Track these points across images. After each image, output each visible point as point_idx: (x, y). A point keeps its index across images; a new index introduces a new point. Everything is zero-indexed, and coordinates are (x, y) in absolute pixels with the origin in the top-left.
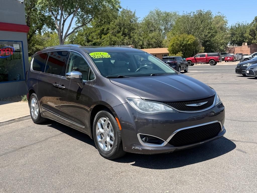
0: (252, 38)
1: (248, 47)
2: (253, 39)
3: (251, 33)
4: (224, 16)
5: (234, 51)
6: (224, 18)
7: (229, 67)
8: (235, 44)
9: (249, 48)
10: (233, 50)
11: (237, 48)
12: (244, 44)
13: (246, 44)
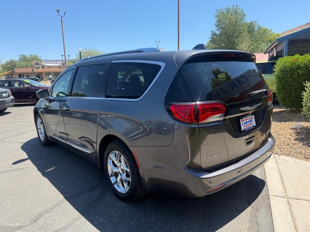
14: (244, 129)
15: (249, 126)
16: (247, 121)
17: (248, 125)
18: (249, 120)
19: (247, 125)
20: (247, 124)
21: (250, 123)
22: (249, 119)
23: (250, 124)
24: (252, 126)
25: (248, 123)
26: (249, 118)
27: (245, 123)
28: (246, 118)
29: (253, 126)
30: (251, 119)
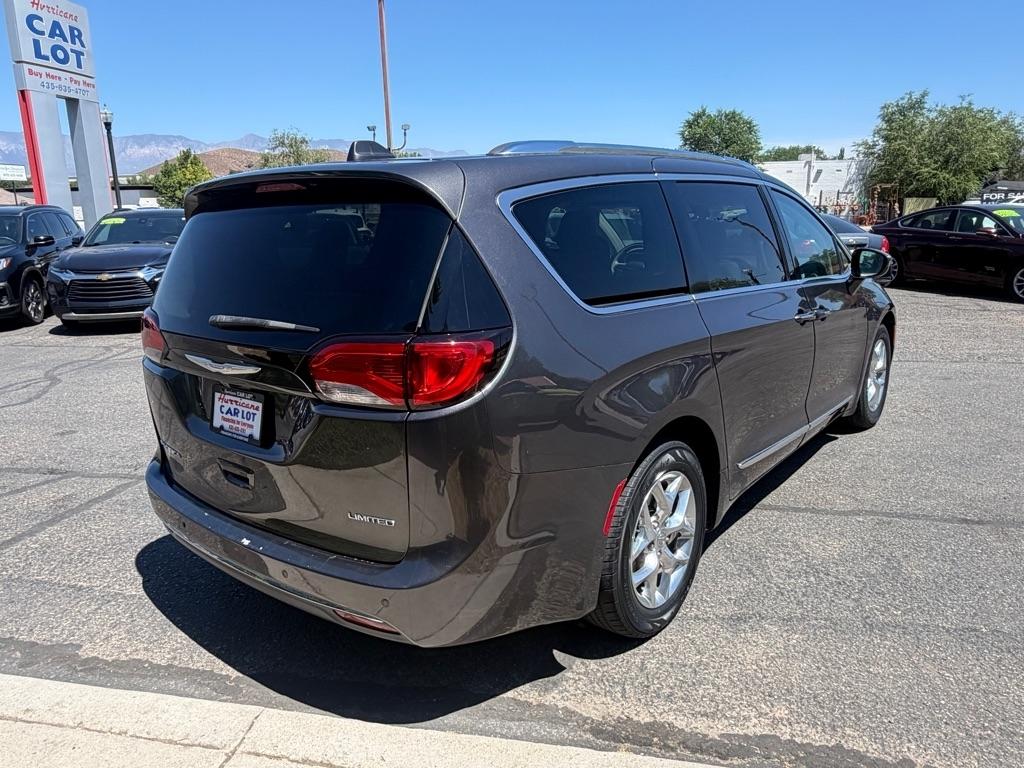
14: (222, 427)
15: (240, 427)
16: (240, 409)
17: (238, 423)
18: (246, 410)
19: (233, 421)
20: (235, 418)
21: (245, 421)
22: (247, 406)
23: (244, 424)
24: (248, 432)
25: (239, 418)
26: (246, 402)
27: (229, 411)
28: (238, 399)
29: (251, 436)
30: (252, 411)
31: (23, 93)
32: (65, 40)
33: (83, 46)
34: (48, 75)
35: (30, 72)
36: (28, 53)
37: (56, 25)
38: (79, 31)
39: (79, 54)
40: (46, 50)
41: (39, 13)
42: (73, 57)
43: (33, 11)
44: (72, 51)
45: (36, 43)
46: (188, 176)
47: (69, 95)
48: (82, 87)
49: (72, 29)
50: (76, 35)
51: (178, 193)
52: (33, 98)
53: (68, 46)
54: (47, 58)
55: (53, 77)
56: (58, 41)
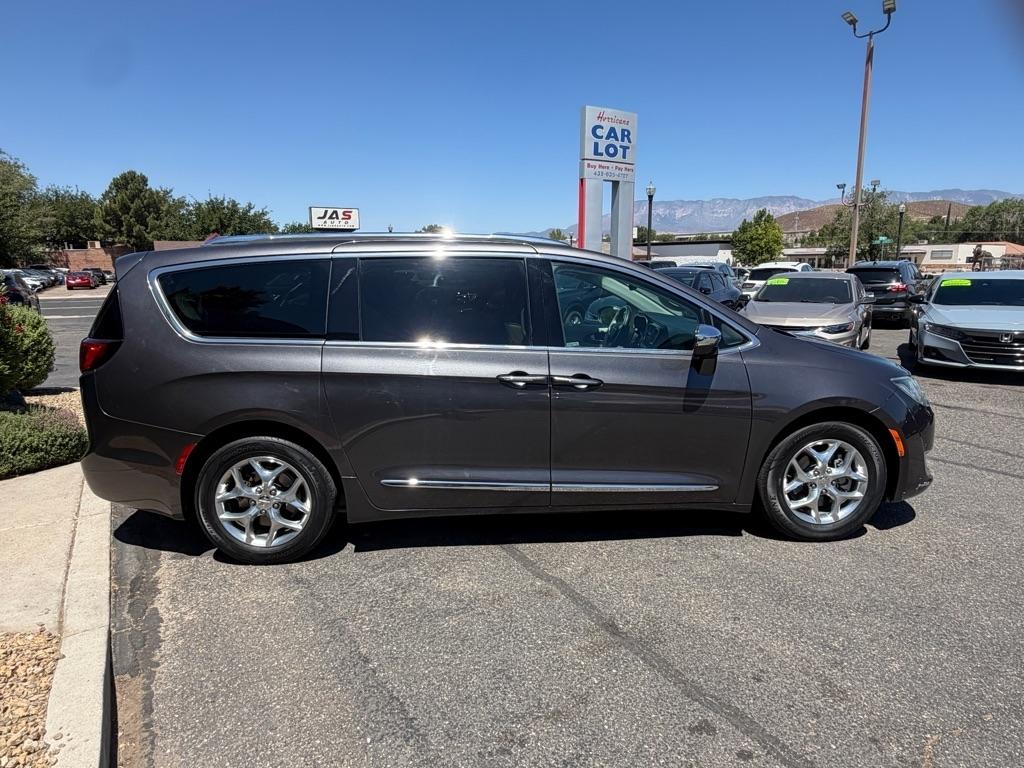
0: (113, 230)
1: (106, 253)
2: (115, 232)
3: (108, 218)
4: (20, 163)
5: (68, 261)
6: (22, 170)
7: (59, 305)
8: (66, 243)
9: (109, 256)
10: (65, 259)
11: (75, 254)
12: (93, 245)
13: (98, 244)
31: (582, 180)
32: (617, 140)
33: (630, 142)
34: (600, 166)
35: (589, 165)
36: (589, 152)
37: (612, 130)
38: (629, 132)
39: (625, 148)
40: (602, 149)
41: (602, 124)
42: (620, 151)
43: (598, 123)
44: (621, 147)
45: (596, 145)
46: (760, 232)
47: (614, 179)
48: (623, 172)
49: (623, 131)
50: (626, 134)
51: (749, 247)
52: (587, 183)
53: (618, 144)
54: (601, 154)
55: (603, 167)
56: (612, 141)
